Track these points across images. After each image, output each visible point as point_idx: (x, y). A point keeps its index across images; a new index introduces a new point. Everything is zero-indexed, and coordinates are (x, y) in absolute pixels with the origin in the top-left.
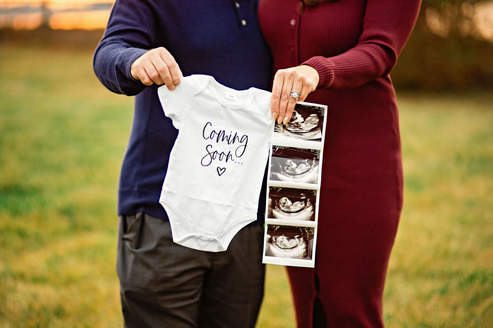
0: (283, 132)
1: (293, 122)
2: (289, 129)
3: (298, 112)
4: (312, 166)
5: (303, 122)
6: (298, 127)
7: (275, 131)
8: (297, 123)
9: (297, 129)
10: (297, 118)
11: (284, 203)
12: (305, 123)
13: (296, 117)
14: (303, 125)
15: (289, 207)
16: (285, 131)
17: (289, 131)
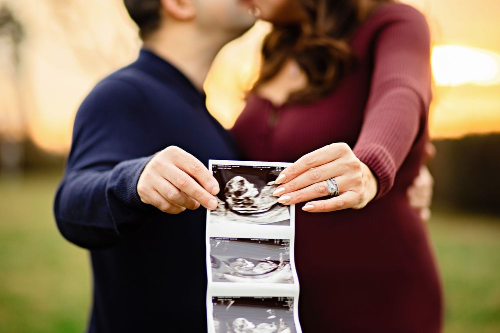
0: (226, 214)
1: (241, 198)
2: (234, 209)
3: (248, 180)
4: (280, 265)
5: (257, 196)
6: (249, 204)
7: (211, 214)
8: (247, 198)
9: (249, 208)
10: (247, 190)
11: (242, 326)
12: (260, 196)
13: (244, 188)
14: (257, 202)
15: (252, 331)
16: (229, 212)
17: (236, 212)
